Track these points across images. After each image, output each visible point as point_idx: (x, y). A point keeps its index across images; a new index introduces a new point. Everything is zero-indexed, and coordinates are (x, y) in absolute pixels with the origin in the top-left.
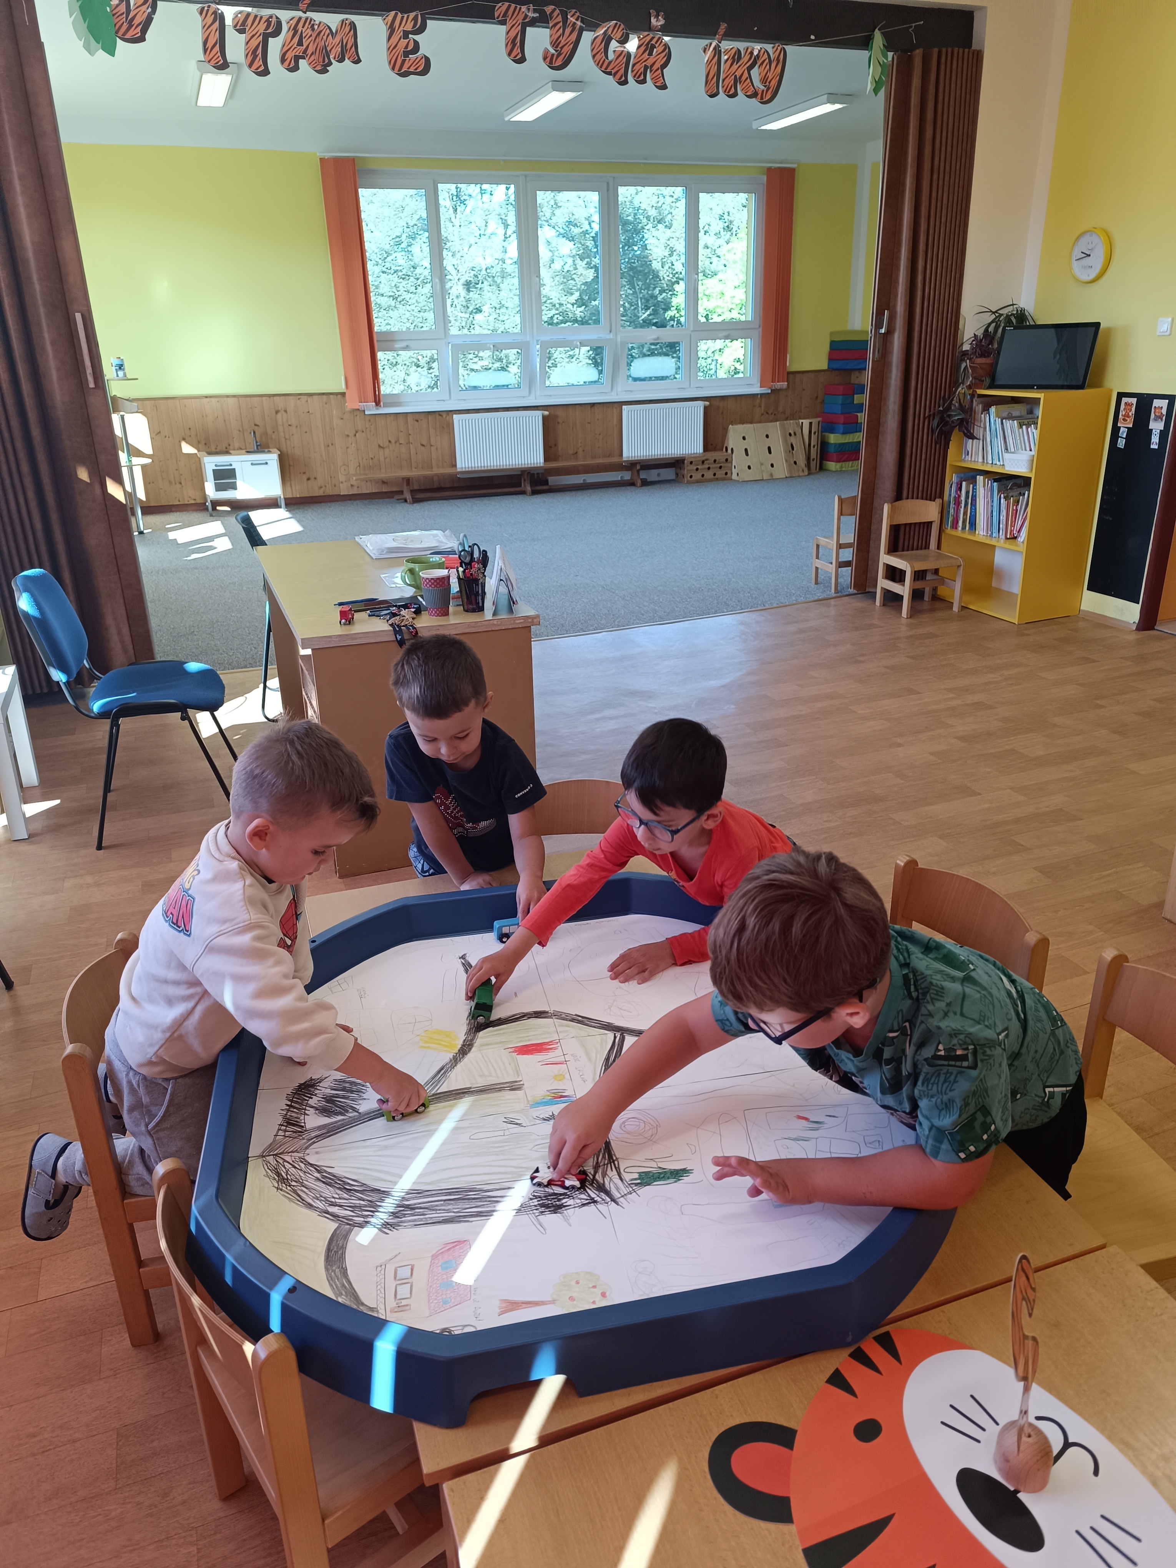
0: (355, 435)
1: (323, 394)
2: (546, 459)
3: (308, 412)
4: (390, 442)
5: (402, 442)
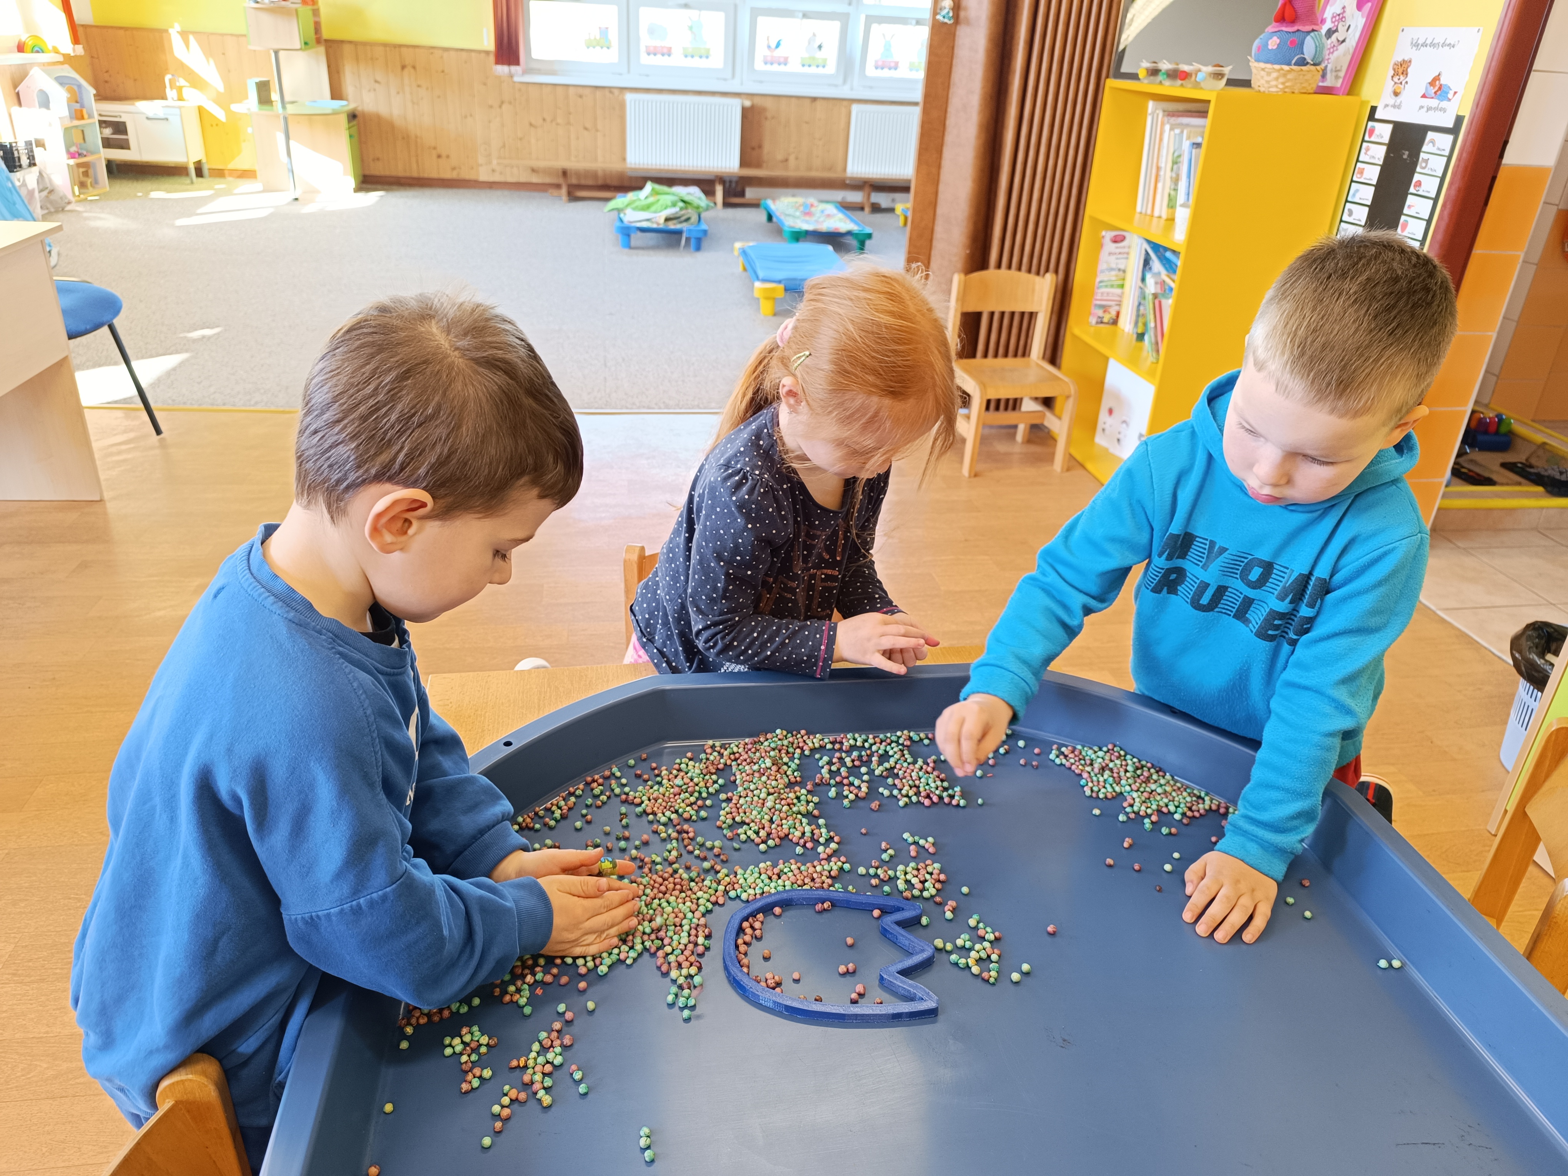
0: (500, 107)
1: (462, 50)
2: (744, 163)
3: (443, 72)
4: (544, 120)
5: (559, 120)
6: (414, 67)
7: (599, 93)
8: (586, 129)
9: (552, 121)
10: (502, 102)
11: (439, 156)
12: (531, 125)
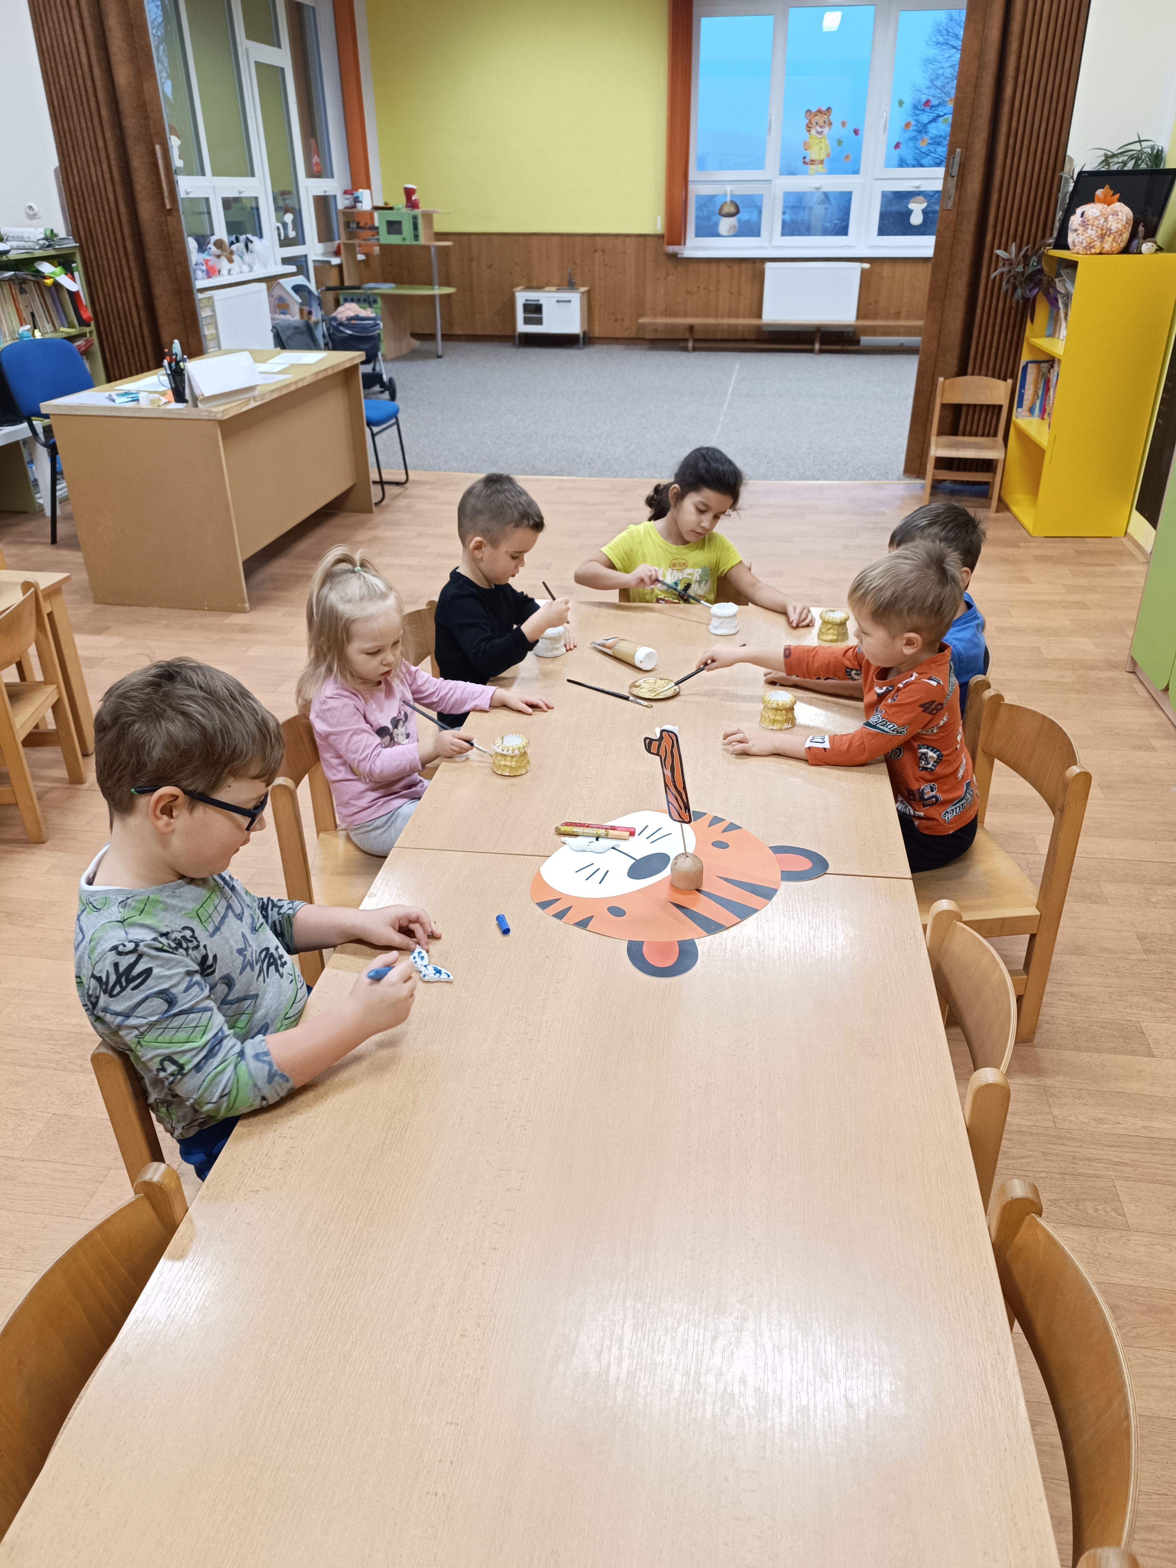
1: (640, 235)
2: (859, 315)
3: (624, 253)
4: (699, 287)
5: (711, 288)
6: (603, 251)
7: (744, 265)
8: (731, 293)
9: (704, 289)
10: (668, 275)
11: (616, 320)
12: (688, 292)
